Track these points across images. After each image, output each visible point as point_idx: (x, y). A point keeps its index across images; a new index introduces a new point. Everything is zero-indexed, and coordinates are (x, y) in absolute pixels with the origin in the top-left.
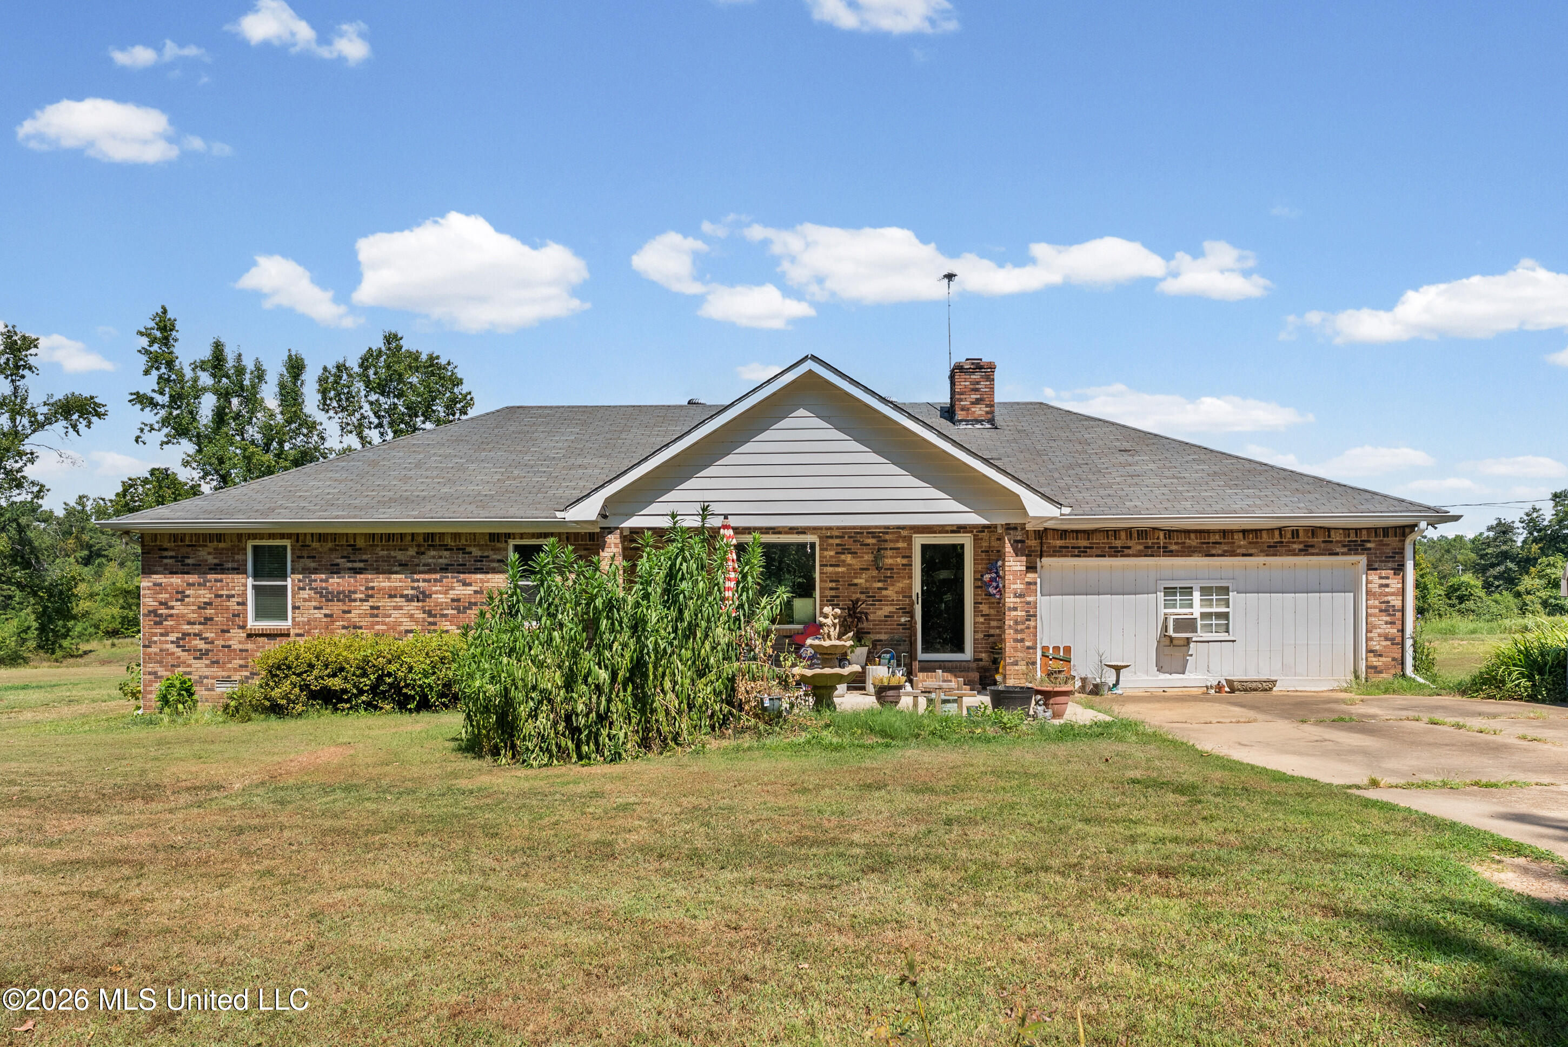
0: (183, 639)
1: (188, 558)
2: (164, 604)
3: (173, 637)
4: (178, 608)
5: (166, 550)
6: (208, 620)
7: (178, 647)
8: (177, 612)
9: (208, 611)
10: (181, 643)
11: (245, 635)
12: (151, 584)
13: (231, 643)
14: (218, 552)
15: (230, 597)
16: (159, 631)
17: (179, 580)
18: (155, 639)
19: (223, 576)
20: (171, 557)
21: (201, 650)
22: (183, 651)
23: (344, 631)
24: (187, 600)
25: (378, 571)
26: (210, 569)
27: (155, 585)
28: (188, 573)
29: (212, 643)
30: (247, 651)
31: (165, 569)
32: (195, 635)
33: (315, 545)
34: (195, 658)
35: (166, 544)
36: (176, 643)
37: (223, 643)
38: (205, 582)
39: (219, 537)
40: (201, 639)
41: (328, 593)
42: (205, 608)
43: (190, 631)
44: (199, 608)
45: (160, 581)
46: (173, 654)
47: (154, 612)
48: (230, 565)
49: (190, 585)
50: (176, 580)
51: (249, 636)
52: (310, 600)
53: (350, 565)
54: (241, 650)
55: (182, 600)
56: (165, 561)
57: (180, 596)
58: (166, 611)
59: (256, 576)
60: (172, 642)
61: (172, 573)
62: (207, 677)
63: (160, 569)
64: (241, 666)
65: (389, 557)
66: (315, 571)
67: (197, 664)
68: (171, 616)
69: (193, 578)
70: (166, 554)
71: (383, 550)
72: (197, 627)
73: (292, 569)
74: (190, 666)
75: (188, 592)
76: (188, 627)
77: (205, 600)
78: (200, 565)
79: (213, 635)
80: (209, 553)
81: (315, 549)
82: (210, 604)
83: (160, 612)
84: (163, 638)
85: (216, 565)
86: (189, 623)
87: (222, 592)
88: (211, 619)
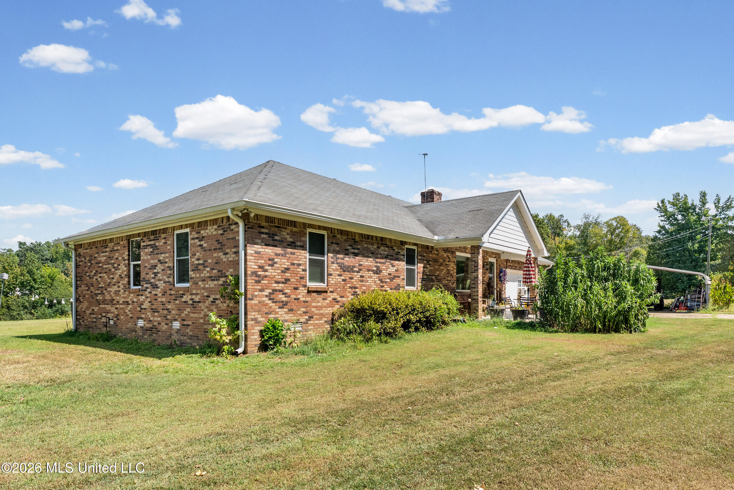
0: (272, 294)
1: (276, 235)
2: (261, 267)
3: (266, 292)
4: (271, 272)
5: (263, 227)
6: (287, 280)
7: (270, 299)
8: (270, 274)
9: (287, 274)
10: (272, 296)
11: (306, 291)
12: (253, 252)
13: (299, 296)
14: (293, 234)
15: (299, 265)
16: (258, 287)
17: (270, 251)
18: (256, 293)
19: (295, 251)
20: (266, 233)
21: (283, 302)
22: (273, 302)
23: (350, 290)
24: (276, 265)
25: (364, 256)
26: (289, 245)
27: (256, 252)
28: (275, 246)
29: (289, 296)
30: (307, 302)
31: (262, 242)
32: (280, 291)
33: (339, 236)
34: (280, 308)
35: (264, 224)
36: (269, 297)
37: (295, 297)
38: (286, 254)
39: (293, 224)
40: (283, 294)
41: (344, 266)
42: (285, 272)
43: (277, 288)
44: (282, 272)
45: (259, 250)
46: (267, 304)
47: (255, 273)
48: (298, 244)
49: (277, 255)
50: (269, 251)
51: (309, 292)
52: (337, 270)
53: (352, 251)
54: (304, 302)
55: (272, 265)
56: (263, 236)
57: (270, 262)
58: (263, 273)
59: (311, 252)
60: (266, 296)
61: (266, 245)
62: (286, 321)
63: (259, 241)
64: (304, 312)
65: (367, 247)
66: (338, 252)
67: (282, 312)
68: (266, 276)
69: (279, 250)
70: (263, 230)
71: (365, 244)
72: (281, 285)
73: (328, 250)
74: (277, 313)
75: (276, 260)
76: (276, 285)
77: (286, 266)
78: (283, 241)
79: (289, 291)
80: (288, 234)
81: (338, 239)
82: (287, 269)
83: (259, 273)
84: (260, 293)
85: (291, 242)
86: (277, 282)
87: (296, 262)
88: (289, 280)
